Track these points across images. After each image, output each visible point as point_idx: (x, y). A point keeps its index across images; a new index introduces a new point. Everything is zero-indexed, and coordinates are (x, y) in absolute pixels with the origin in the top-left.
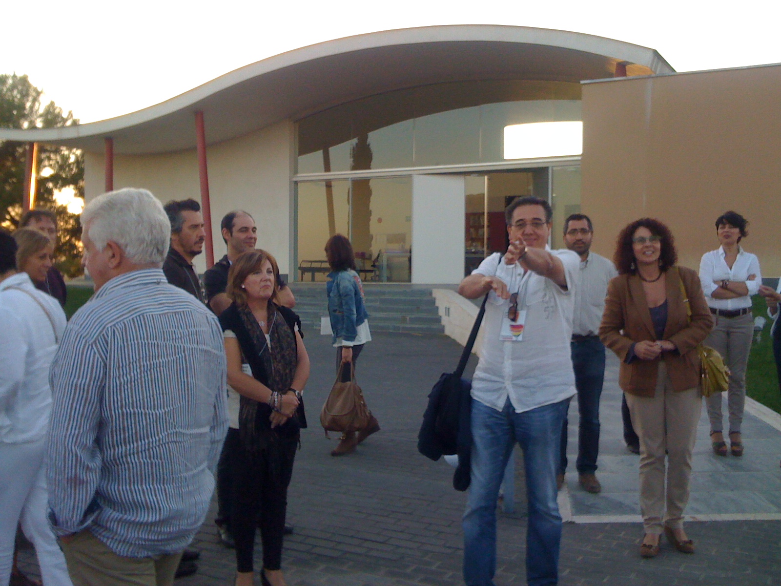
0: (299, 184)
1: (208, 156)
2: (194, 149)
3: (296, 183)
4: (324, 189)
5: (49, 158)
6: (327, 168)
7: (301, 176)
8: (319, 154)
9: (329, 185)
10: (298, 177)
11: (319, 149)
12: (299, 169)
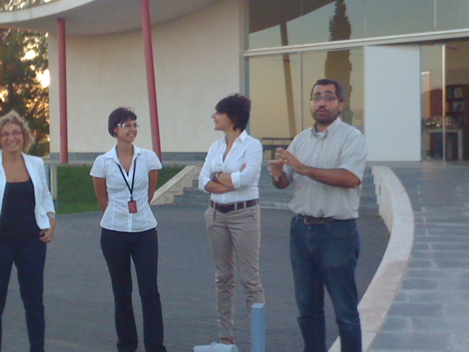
0: (251, 61)
1: (153, 36)
2: (139, 30)
3: (247, 58)
4: (281, 64)
5: (33, 42)
6: (285, 42)
7: (252, 51)
8: (277, 29)
9: (286, 59)
10: (248, 52)
11: (275, 24)
12: (251, 43)
